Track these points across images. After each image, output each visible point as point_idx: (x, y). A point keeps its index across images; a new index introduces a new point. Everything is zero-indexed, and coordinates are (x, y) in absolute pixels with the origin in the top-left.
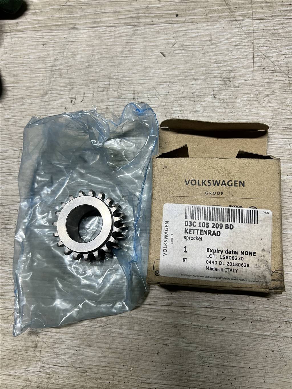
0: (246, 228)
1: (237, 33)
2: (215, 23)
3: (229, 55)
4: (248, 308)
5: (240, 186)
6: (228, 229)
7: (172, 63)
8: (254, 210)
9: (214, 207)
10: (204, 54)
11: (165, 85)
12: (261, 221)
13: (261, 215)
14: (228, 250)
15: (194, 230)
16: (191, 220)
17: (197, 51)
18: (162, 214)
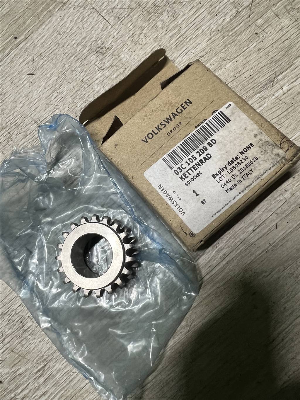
0: (225, 131)
1: (75, 11)
2: (50, 19)
3: (83, 31)
4: (286, 199)
5: (188, 106)
6: (212, 145)
7: (44, 74)
8: (217, 113)
9: (185, 139)
10: (63, 47)
11: (55, 94)
12: (230, 116)
13: (227, 112)
14: (228, 162)
15: (187, 171)
16: (177, 166)
17: (55, 49)
18: (150, 184)
